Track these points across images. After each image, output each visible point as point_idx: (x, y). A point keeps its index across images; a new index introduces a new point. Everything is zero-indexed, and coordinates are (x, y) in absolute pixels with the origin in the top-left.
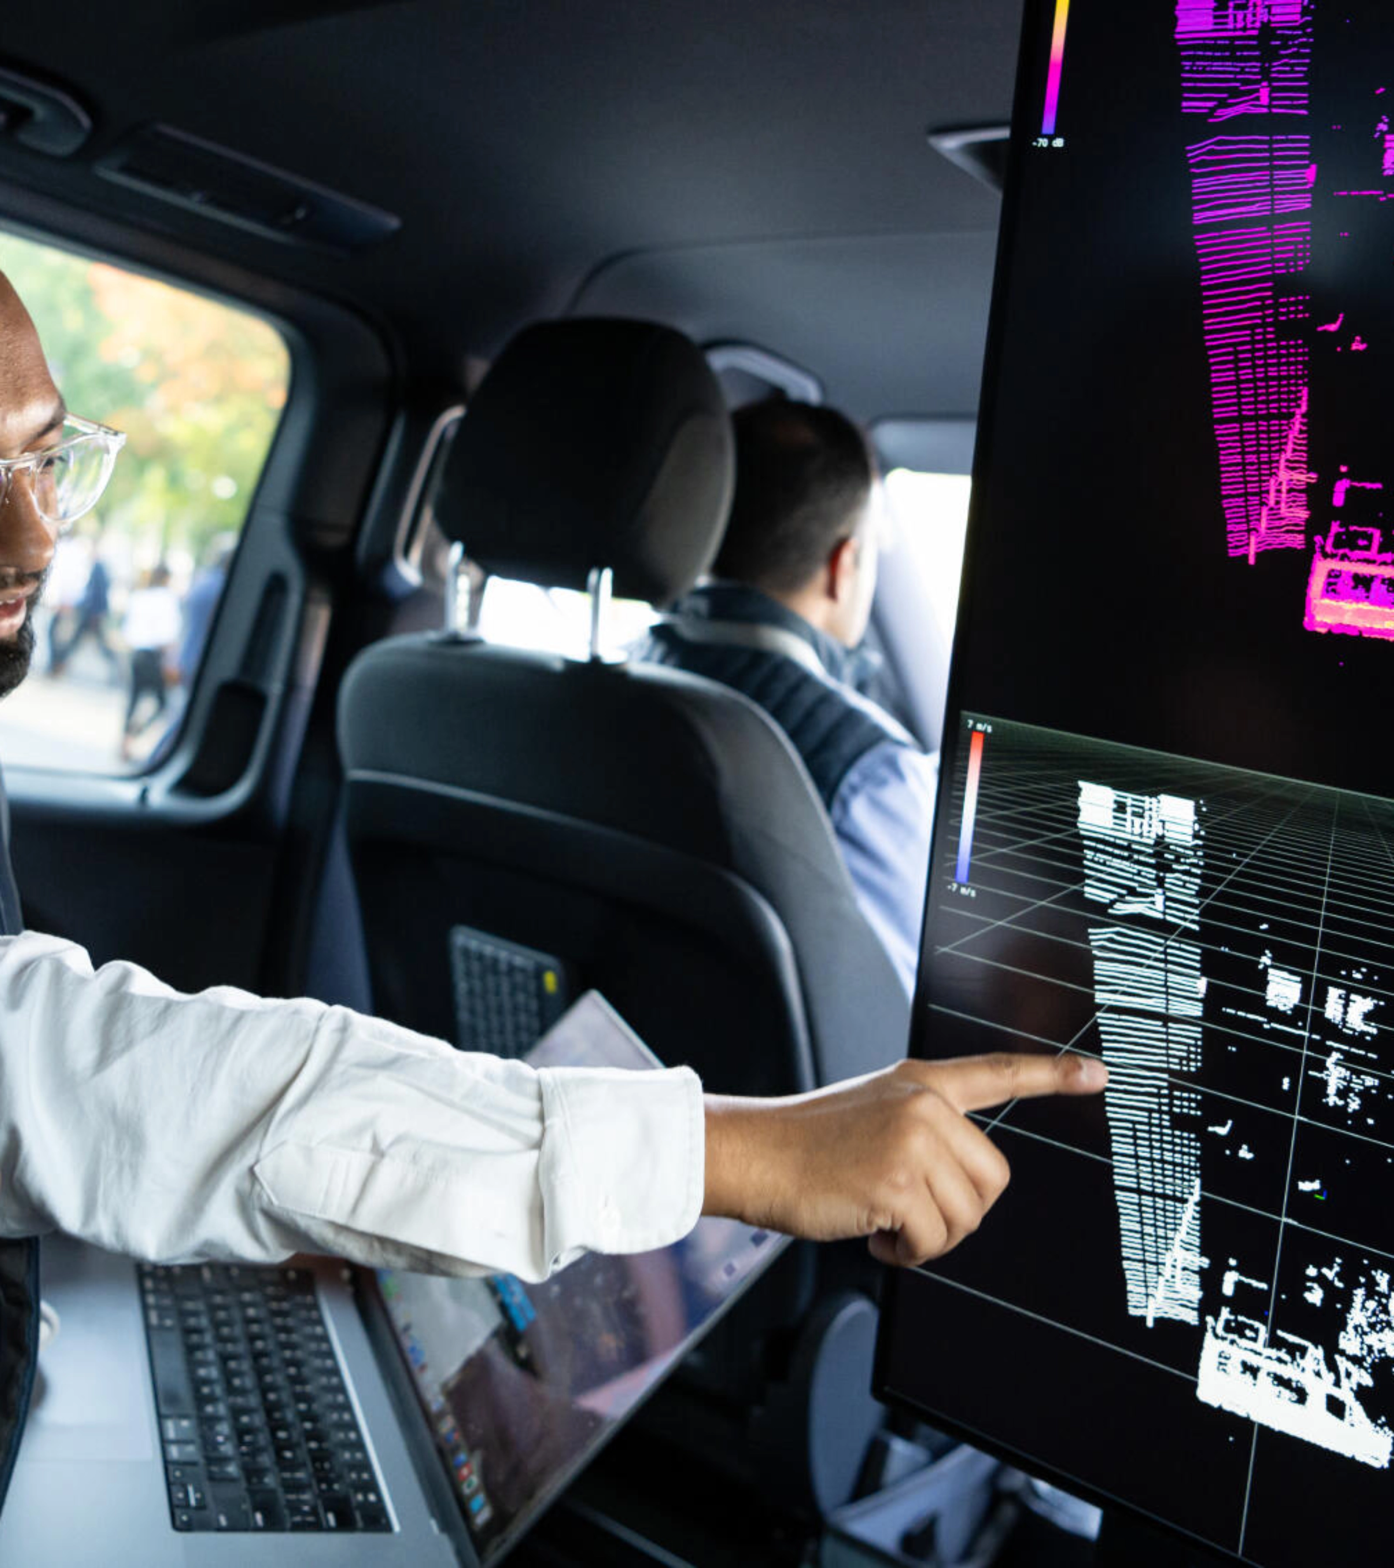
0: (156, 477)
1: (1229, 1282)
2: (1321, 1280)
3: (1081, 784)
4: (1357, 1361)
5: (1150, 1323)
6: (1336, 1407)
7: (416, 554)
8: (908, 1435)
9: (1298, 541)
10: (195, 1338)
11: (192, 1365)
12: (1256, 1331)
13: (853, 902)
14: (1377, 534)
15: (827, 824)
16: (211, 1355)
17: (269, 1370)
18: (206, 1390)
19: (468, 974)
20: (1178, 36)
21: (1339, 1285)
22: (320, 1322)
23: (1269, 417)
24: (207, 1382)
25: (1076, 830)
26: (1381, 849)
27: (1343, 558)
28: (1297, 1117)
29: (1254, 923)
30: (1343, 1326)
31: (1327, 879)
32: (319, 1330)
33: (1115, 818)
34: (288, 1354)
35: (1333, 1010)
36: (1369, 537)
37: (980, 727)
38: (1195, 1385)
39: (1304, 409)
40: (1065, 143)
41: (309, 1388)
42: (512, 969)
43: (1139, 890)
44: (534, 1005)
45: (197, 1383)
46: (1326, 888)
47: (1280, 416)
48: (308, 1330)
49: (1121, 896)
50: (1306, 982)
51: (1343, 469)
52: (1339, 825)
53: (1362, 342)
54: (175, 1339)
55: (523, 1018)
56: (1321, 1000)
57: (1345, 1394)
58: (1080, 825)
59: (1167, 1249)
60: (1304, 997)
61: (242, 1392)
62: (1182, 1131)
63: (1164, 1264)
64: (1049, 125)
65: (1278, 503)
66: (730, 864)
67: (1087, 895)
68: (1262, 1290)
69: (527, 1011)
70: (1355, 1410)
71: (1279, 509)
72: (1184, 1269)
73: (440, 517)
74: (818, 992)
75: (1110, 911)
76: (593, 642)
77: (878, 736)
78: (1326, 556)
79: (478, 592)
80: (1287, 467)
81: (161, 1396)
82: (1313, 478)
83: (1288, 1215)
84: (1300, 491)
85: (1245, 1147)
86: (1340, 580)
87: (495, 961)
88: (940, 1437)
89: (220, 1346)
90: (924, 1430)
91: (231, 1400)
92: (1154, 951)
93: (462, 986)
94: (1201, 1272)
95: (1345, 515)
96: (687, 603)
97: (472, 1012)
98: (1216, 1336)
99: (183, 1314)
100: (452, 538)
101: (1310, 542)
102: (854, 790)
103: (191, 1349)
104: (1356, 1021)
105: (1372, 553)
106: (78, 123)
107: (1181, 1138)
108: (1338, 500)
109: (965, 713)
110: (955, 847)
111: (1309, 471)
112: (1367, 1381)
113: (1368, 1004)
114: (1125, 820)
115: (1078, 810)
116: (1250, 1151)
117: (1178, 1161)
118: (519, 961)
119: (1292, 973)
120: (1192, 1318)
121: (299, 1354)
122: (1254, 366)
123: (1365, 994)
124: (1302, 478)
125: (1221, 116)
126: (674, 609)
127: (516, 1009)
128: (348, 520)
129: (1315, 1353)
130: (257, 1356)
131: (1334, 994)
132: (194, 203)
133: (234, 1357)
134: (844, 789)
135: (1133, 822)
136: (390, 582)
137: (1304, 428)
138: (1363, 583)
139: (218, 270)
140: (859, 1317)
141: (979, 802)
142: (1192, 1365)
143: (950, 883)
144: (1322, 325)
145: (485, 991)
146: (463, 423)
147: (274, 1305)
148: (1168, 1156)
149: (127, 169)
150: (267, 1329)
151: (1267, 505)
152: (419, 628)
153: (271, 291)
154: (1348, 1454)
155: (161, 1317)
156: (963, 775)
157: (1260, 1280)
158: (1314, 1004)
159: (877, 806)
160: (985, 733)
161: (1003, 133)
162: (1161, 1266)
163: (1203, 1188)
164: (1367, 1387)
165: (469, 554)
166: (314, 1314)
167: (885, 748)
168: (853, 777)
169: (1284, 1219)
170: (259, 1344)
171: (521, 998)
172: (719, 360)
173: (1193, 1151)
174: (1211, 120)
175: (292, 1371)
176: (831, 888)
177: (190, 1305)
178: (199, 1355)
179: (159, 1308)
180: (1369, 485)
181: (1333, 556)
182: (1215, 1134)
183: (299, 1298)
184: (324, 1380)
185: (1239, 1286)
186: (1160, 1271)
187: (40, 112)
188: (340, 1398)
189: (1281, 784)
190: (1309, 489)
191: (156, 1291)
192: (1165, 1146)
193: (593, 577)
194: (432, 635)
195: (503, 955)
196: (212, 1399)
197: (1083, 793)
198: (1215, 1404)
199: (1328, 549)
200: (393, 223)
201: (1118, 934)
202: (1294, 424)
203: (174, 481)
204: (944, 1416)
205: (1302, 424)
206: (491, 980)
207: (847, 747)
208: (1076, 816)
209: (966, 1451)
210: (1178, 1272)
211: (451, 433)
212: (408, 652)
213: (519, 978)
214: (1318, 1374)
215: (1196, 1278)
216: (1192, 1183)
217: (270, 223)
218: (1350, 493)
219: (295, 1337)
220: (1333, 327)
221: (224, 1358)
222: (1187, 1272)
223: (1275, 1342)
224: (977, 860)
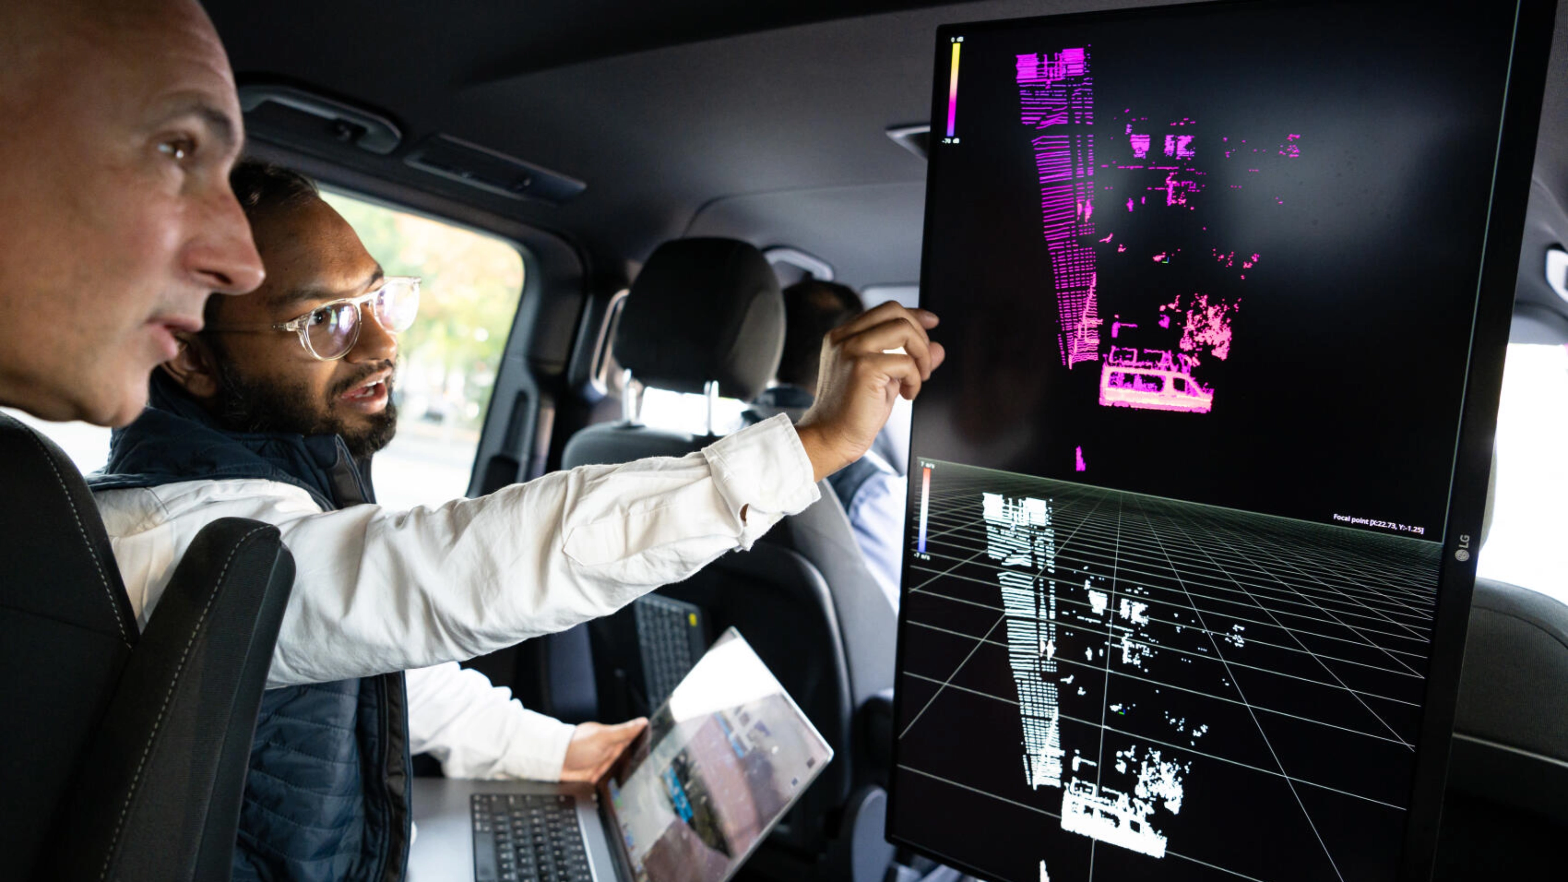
0: (439, 330)
1: (1076, 762)
2: (1124, 758)
3: (985, 494)
4: (1146, 801)
5: (1035, 788)
6: (1135, 826)
7: (603, 375)
8: (908, 864)
9: (1094, 357)
10: (501, 837)
11: (498, 851)
12: (1091, 788)
13: (864, 564)
14: (1135, 351)
15: (847, 521)
16: (510, 846)
17: (543, 853)
18: (505, 866)
19: (645, 617)
20: (1019, 82)
21: (1134, 760)
22: (577, 824)
23: (1076, 289)
24: (507, 861)
25: (982, 520)
26: (1145, 522)
27: (1118, 365)
28: (1108, 671)
29: (1080, 566)
30: (1137, 781)
31: (1118, 540)
32: (575, 829)
33: (1004, 512)
34: (555, 843)
35: (1124, 612)
36: (1132, 353)
37: (928, 465)
38: (1060, 820)
39: (1094, 284)
40: (960, 141)
41: (566, 863)
42: (670, 613)
43: (1018, 551)
44: (684, 633)
45: (499, 862)
46: (1118, 545)
47: (1081, 288)
48: (569, 829)
49: (1009, 555)
50: (1109, 596)
51: (1117, 316)
52: (1123, 510)
53: (1123, 248)
54: (490, 838)
55: (678, 642)
56: (1118, 607)
57: (1140, 819)
58: (985, 517)
59: (1042, 748)
60: (1109, 606)
61: (526, 866)
62: (1047, 682)
63: (1040, 755)
64: (951, 132)
65: (1083, 336)
66: (793, 547)
67: (990, 556)
68: (1093, 767)
69: (681, 637)
70: (1145, 827)
71: (1084, 340)
72: (1052, 757)
73: (617, 354)
74: (846, 617)
75: (1003, 564)
76: (709, 423)
77: (873, 470)
78: (1110, 364)
79: (640, 395)
80: (1087, 316)
81: (478, 870)
82: (1100, 322)
83: (1106, 724)
84: (1095, 329)
85: (1081, 688)
86: (1118, 378)
87: (660, 609)
88: (927, 862)
89: (516, 841)
90: (918, 859)
91: (520, 871)
92: (1027, 585)
93: (642, 625)
94: (1061, 758)
95: (1118, 342)
96: (762, 398)
97: (648, 639)
98: (1071, 793)
99: (495, 824)
100: (624, 367)
101: (1100, 357)
102: (861, 501)
103: (498, 843)
104: (1137, 618)
105: (1134, 362)
106: (394, 136)
107: (1047, 686)
108: (1115, 334)
109: (919, 458)
110: (917, 533)
111: (1099, 318)
112: (1151, 811)
113: (1143, 607)
114: (1008, 513)
115: (983, 508)
116: (1083, 690)
117: (1046, 702)
118: (674, 609)
119: (1102, 592)
120: (1057, 784)
121: (562, 843)
122: (1067, 266)
123: (1140, 601)
124: (1095, 322)
125: (1042, 126)
126: (755, 402)
127: (673, 637)
128: (562, 356)
129: (1124, 798)
130: (537, 845)
131: (1124, 602)
132: (464, 179)
133: (524, 847)
134: (856, 500)
135: (1013, 514)
136: (589, 394)
137: (1095, 296)
138: (1129, 379)
139: (479, 216)
140: (876, 800)
141: (930, 507)
142: (1058, 809)
143: (915, 553)
144: (1102, 239)
145: (655, 627)
146: (628, 300)
147: (550, 816)
148: (1041, 700)
149: (423, 161)
150: (545, 830)
151: (1077, 337)
152: (607, 419)
153: (512, 227)
154: (1142, 851)
155: (482, 826)
156: (919, 492)
157: (1091, 760)
158: (1114, 608)
159: (875, 509)
160: (931, 469)
161: (927, 129)
162: (1039, 757)
163: (1060, 712)
164: (1152, 815)
165: (636, 376)
166: (573, 821)
167: (877, 477)
168: (860, 493)
169: (1104, 727)
170: (539, 839)
171: (676, 629)
172: (772, 258)
173: (1053, 696)
174: (1038, 128)
175: (557, 853)
176: (850, 557)
177: (500, 819)
178: (503, 846)
179: (482, 820)
180: (1130, 325)
181: (1113, 365)
182: (1065, 683)
183: (565, 812)
184: (575, 858)
185: (1082, 765)
186: (1039, 759)
187: (371, 129)
188: (584, 867)
189: (1091, 490)
190: (1099, 327)
191: (481, 812)
192: (1039, 694)
193: (707, 386)
194: (615, 424)
195: (665, 606)
196: (508, 871)
197: (985, 499)
198: (1072, 830)
199: (1111, 361)
200: (582, 186)
201: (1009, 576)
202: (1089, 292)
203: (450, 332)
204: (926, 849)
205: (1094, 293)
206: (658, 621)
207: (856, 477)
208: (982, 512)
209: (943, 869)
210: (1049, 759)
211: (621, 307)
212: (602, 434)
213: (675, 619)
214: (1125, 810)
215: (1059, 761)
216: (1053, 711)
217: (510, 188)
218: (1121, 330)
219: (561, 834)
220: (1108, 239)
221: (517, 848)
222: (1053, 759)
223: (1101, 794)
224: (931, 539)
